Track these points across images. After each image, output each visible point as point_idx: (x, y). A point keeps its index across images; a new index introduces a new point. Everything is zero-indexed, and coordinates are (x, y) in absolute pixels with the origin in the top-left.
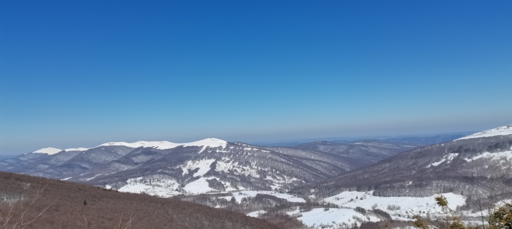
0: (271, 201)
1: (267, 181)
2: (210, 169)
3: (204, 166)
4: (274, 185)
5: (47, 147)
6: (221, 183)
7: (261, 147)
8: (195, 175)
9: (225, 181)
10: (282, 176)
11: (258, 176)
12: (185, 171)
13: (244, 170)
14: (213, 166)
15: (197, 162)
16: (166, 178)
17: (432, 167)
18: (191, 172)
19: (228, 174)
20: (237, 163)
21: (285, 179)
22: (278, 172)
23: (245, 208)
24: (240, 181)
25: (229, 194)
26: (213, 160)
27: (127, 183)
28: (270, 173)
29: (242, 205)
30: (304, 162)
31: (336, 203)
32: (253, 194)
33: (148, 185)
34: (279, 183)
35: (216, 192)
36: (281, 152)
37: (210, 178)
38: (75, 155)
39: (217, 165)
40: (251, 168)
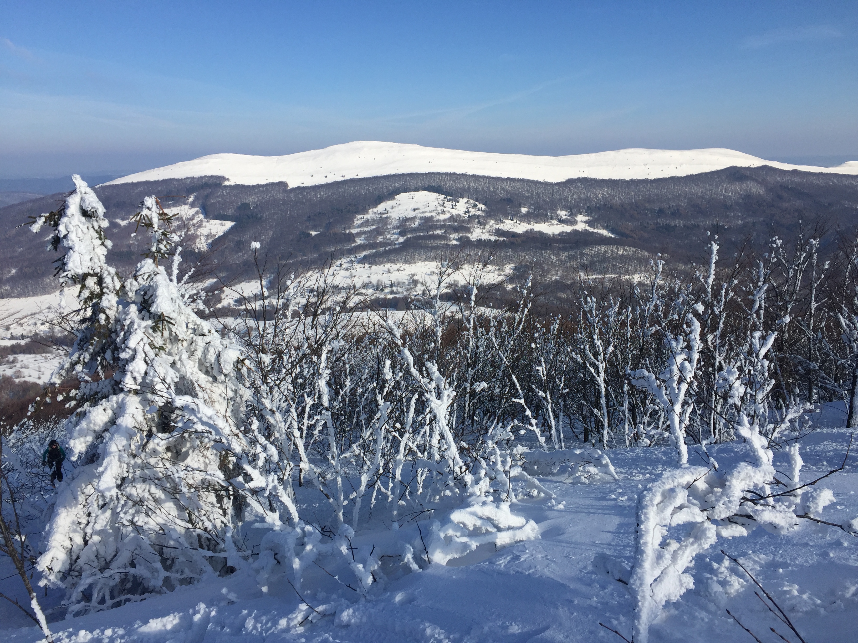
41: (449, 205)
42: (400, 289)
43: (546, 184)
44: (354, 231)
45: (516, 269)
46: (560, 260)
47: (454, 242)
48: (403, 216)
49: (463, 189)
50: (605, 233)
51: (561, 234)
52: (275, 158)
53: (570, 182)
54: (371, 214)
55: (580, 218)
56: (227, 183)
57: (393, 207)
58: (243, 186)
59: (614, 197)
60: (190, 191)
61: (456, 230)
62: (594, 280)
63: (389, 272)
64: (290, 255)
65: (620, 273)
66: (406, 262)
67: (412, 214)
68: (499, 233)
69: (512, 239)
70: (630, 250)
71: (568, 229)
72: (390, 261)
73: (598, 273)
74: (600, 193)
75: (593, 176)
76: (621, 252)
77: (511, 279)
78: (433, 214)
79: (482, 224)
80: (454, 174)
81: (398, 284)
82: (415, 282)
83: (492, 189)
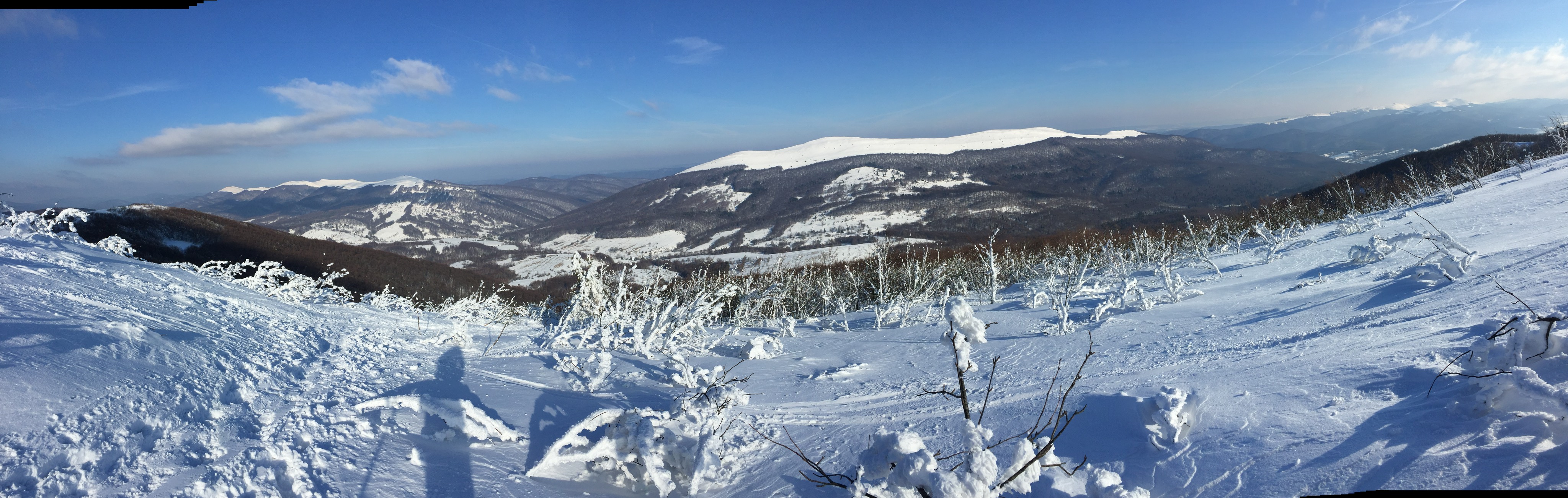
0: (478, 250)
1: (473, 227)
2: (404, 213)
3: (398, 210)
4: (481, 231)
5: (230, 186)
6: (418, 229)
7: (465, 186)
8: (388, 220)
9: (422, 227)
10: (490, 220)
11: (462, 221)
12: (376, 215)
13: (444, 214)
14: (408, 209)
15: (390, 205)
16: (354, 224)
17: (655, 204)
18: (383, 217)
19: (426, 219)
20: (436, 206)
21: (493, 223)
22: (485, 216)
23: (448, 258)
24: (441, 228)
25: (429, 242)
26: (408, 203)
27: (311, 228)
28: (475, 217)
29: (443, 255)
30: (517, 203)
31: (554, 248)
32: (457, 242)
33: (334, 230)
34: (487, 229)
35: (412, 240)
36: (489, 191)
37: (405, 224)
38: (256, 195)
39: (412, 208)
40: (454, 211)
41: (880, 174)
42: (854, 231)
43: (941, 156)
44: (823, 195)
45: (928, 212)
46: (955, 203)
47: (886, 198)
48: (853, 184)
49: (889, 163)
50: (982, 183)
51: (955, 186)
52: (774, 151)
53: (956, 153)
54: (833, 184)
55: (965, 175)
56: (747, 169)
57: (847, 178)
58: (755, 171)
59: (984, 160)
60: (725, 175)
61: (887, 190)
62: (978, 214)
63: (846, 220)
64: (784, 213)
65: (994, 208)
66: (856, 213)
67: (858, 182)
68: (915, 189)
69: (924, 193)
70: (998, 192)
71: (958, 183)
72: (846, 213)
73: (980, 209)
74: (976, 159)
75: (970, 148)
76: (992, 194)
77: (925, 218)
78: (872, 181)
79: (904, 185)
80: (883, 154)
81: (852, 227)
82: (863, 226)
83: (908, 161)
